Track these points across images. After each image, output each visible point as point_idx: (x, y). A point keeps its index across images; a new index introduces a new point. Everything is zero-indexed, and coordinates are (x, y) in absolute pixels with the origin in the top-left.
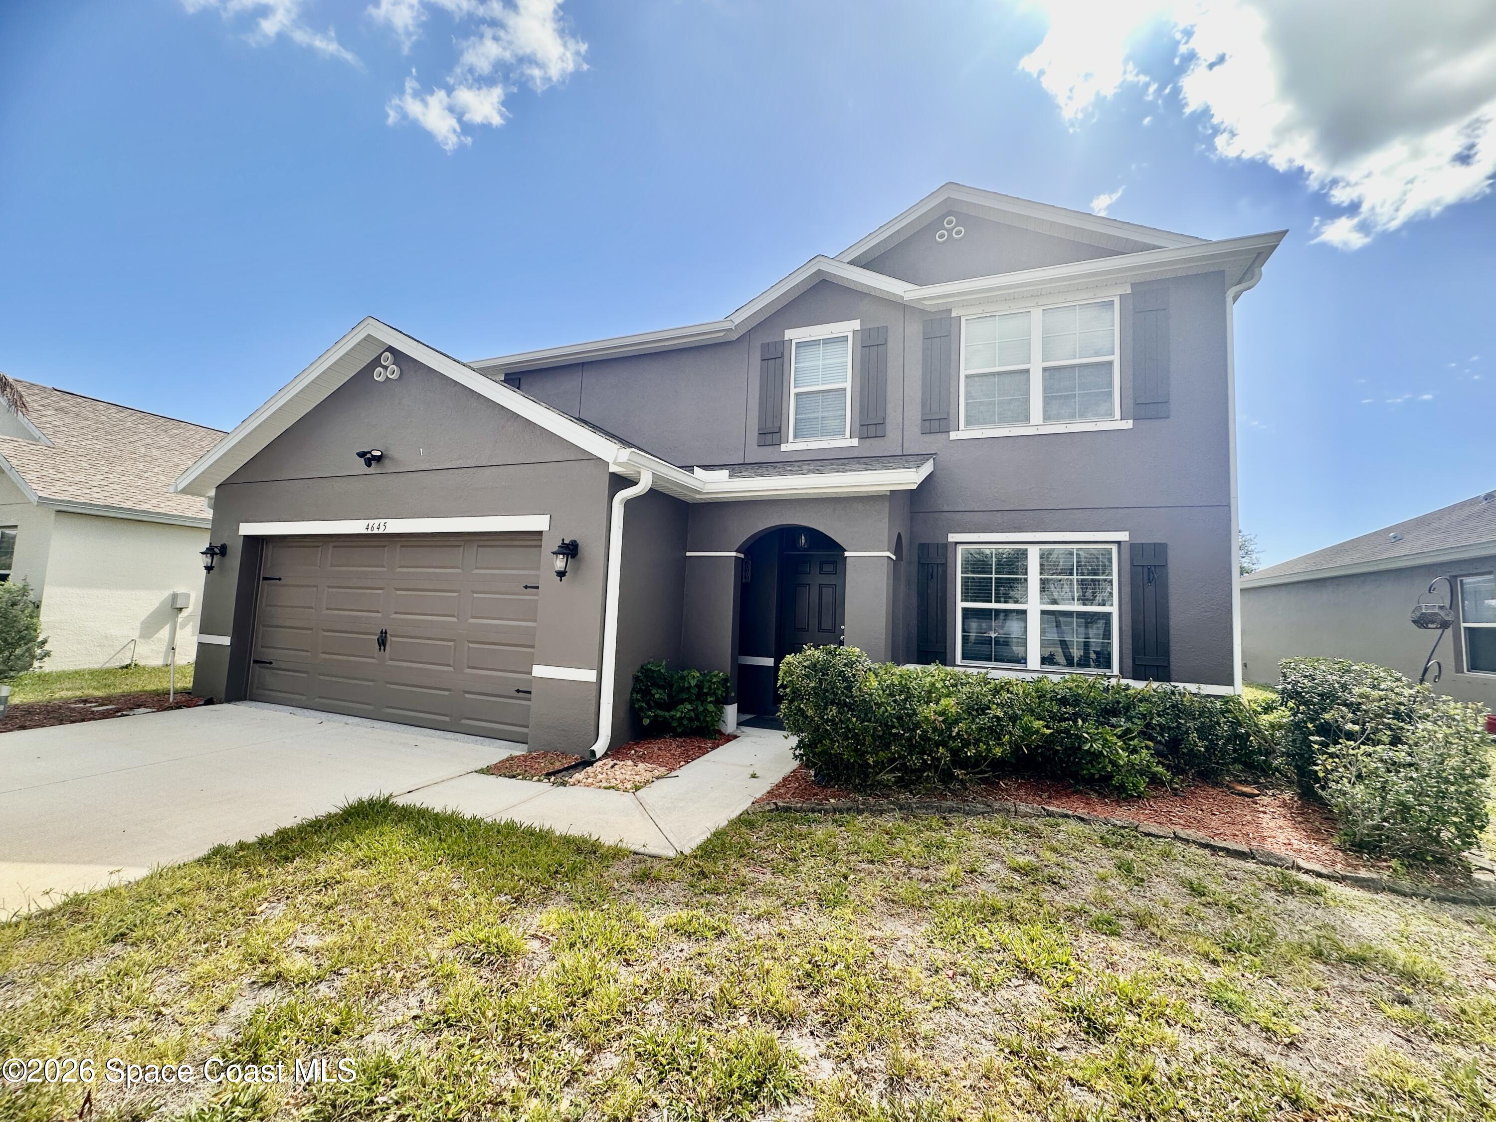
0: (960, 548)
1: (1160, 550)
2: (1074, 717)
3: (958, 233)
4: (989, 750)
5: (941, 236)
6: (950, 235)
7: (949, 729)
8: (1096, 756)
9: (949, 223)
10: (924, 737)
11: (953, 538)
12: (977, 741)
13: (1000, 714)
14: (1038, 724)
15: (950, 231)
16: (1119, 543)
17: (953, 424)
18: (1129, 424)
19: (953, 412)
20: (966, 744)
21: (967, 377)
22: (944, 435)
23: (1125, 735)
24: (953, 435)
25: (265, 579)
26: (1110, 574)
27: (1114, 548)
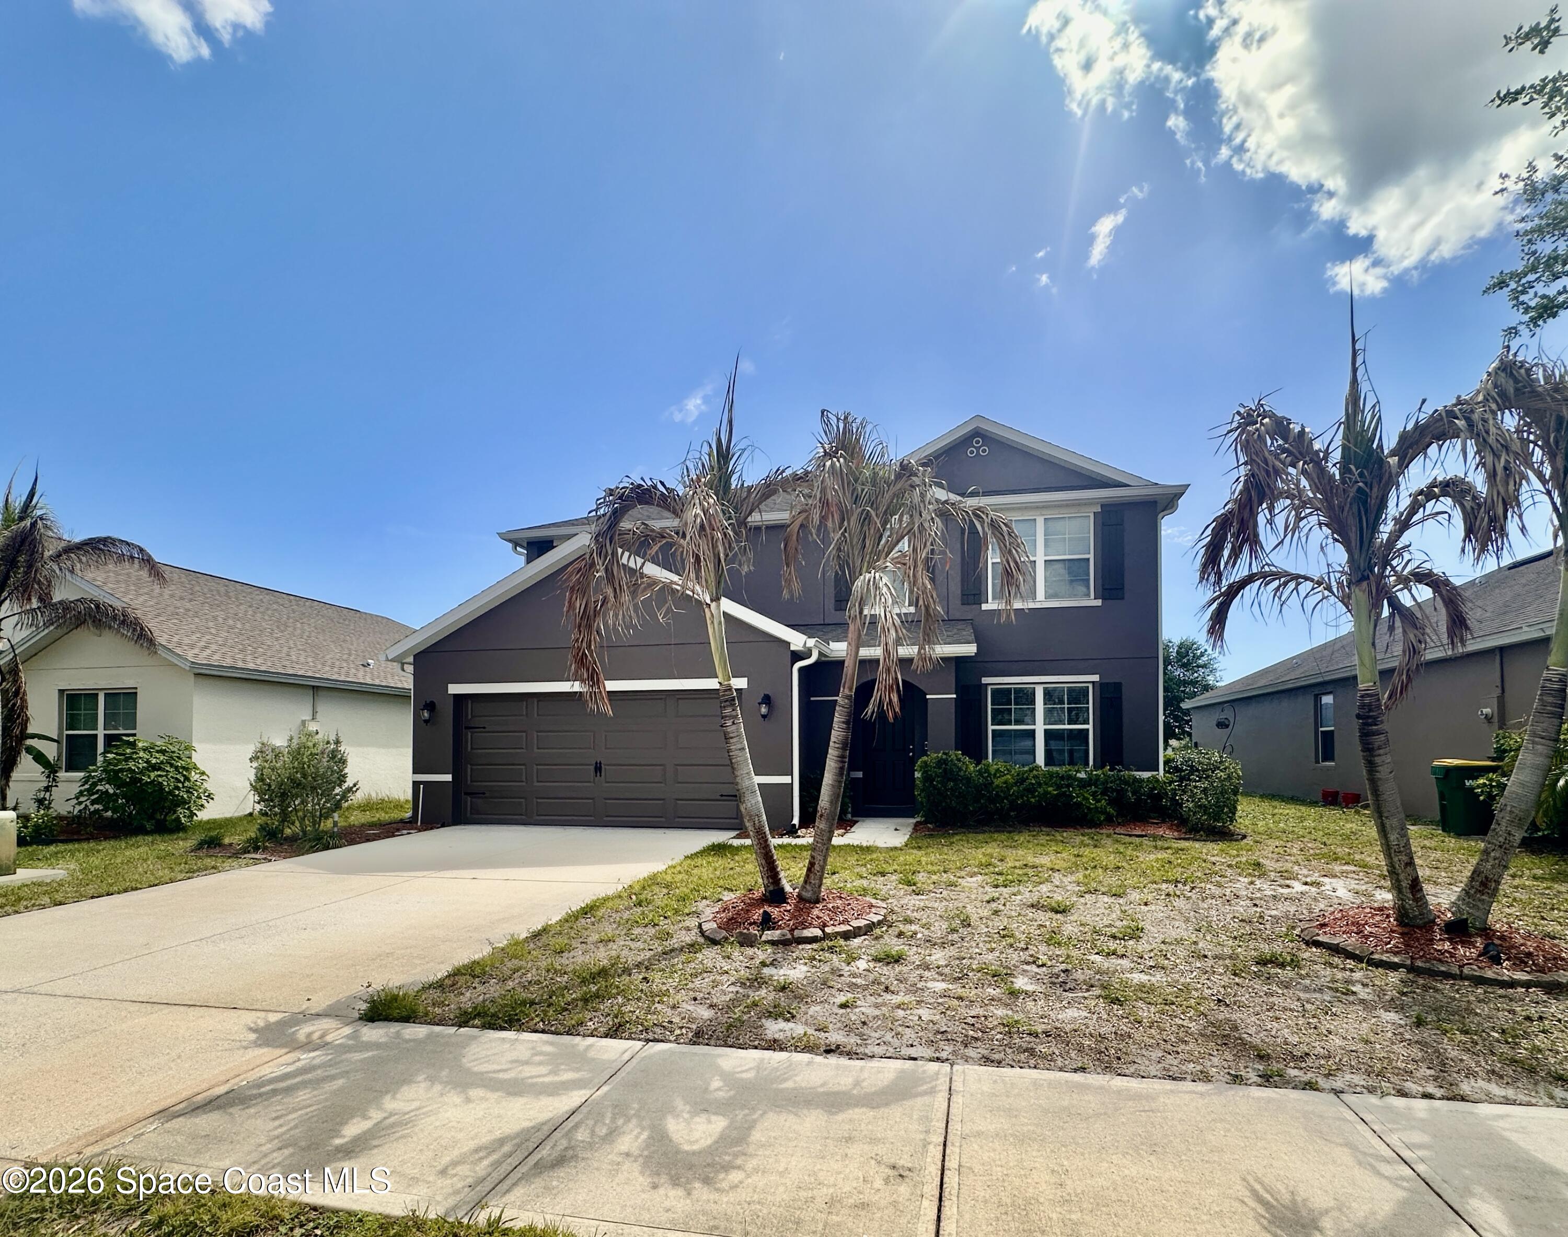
0: (989, 688)
1: (1118, 686)
2: (1068, 786)
3: (984, 451)
4: (1028, 800)
5: (972, 452)
6: (978, 452)
7: (1009, 790)
8: (1079, 804)
9: (978, 442)
10: (997, 795)
11: (985, 680)
12: (1022, 797)
13: (1034, 782)
14: (1050, 789)
15: (978, 449)
16: (1093, 682)
17: (983, 599)
18: (1099, 603)
19: (983, 589)
20: (1018, 798)
21: (993, 563)
22: (978, 606)
23: (1094, 794)
24: (984, 607)
25: (467, 728)
26: (1088, 703)
27: (1091, 686)
